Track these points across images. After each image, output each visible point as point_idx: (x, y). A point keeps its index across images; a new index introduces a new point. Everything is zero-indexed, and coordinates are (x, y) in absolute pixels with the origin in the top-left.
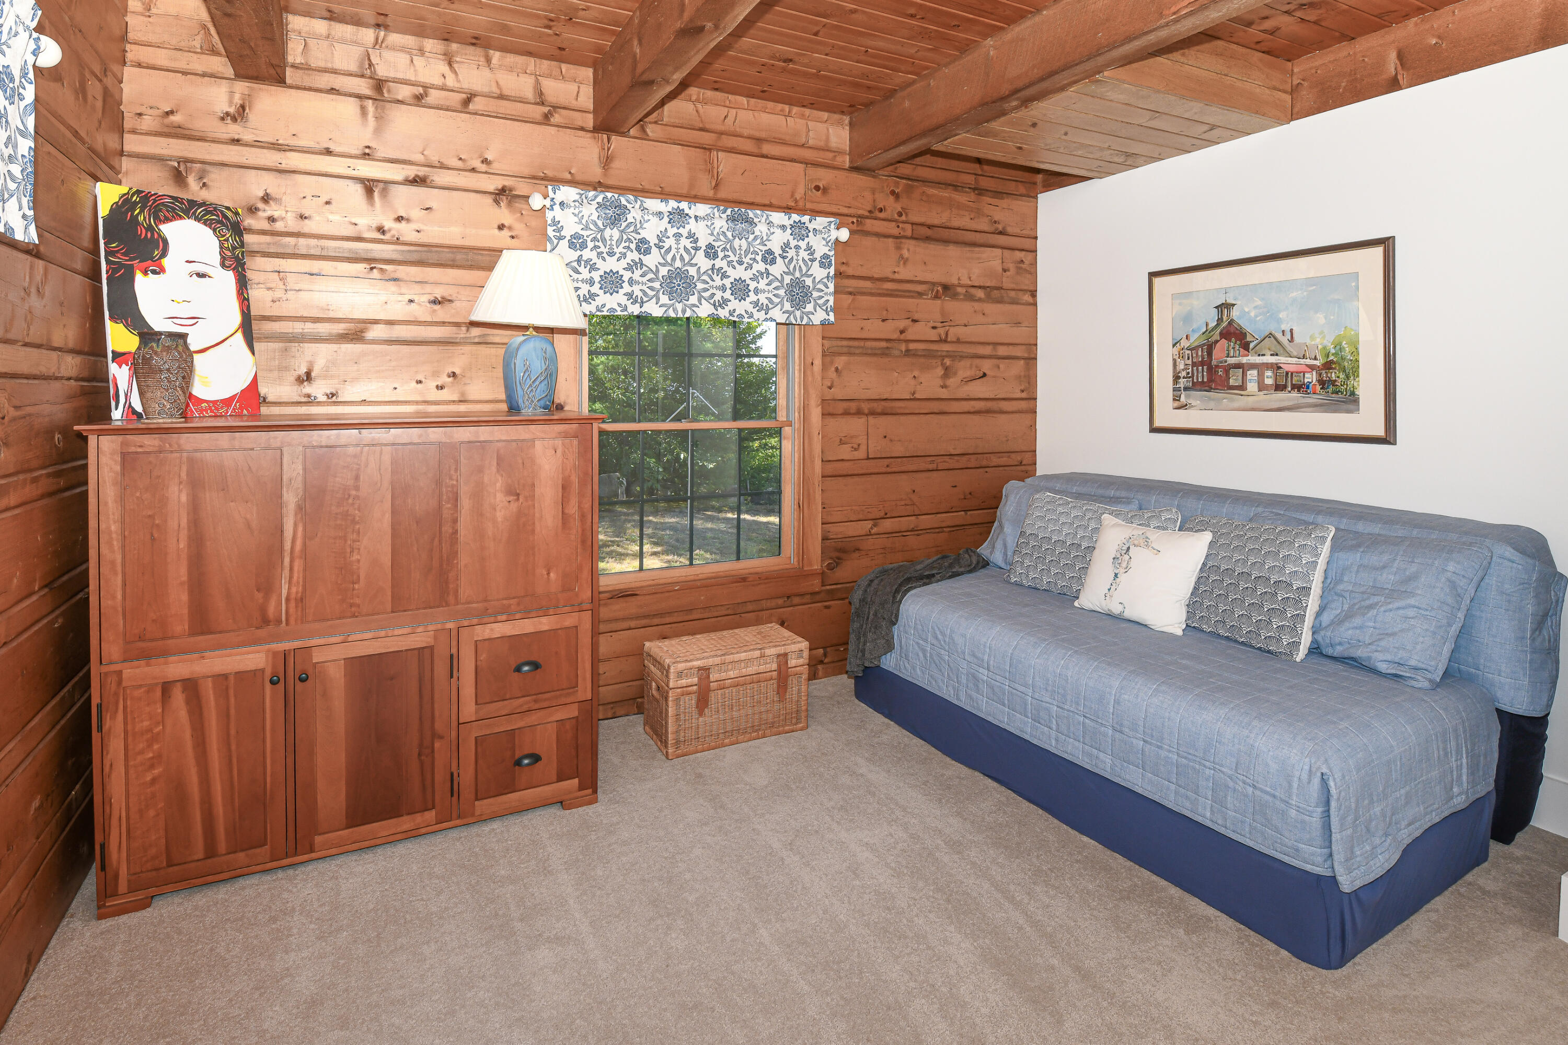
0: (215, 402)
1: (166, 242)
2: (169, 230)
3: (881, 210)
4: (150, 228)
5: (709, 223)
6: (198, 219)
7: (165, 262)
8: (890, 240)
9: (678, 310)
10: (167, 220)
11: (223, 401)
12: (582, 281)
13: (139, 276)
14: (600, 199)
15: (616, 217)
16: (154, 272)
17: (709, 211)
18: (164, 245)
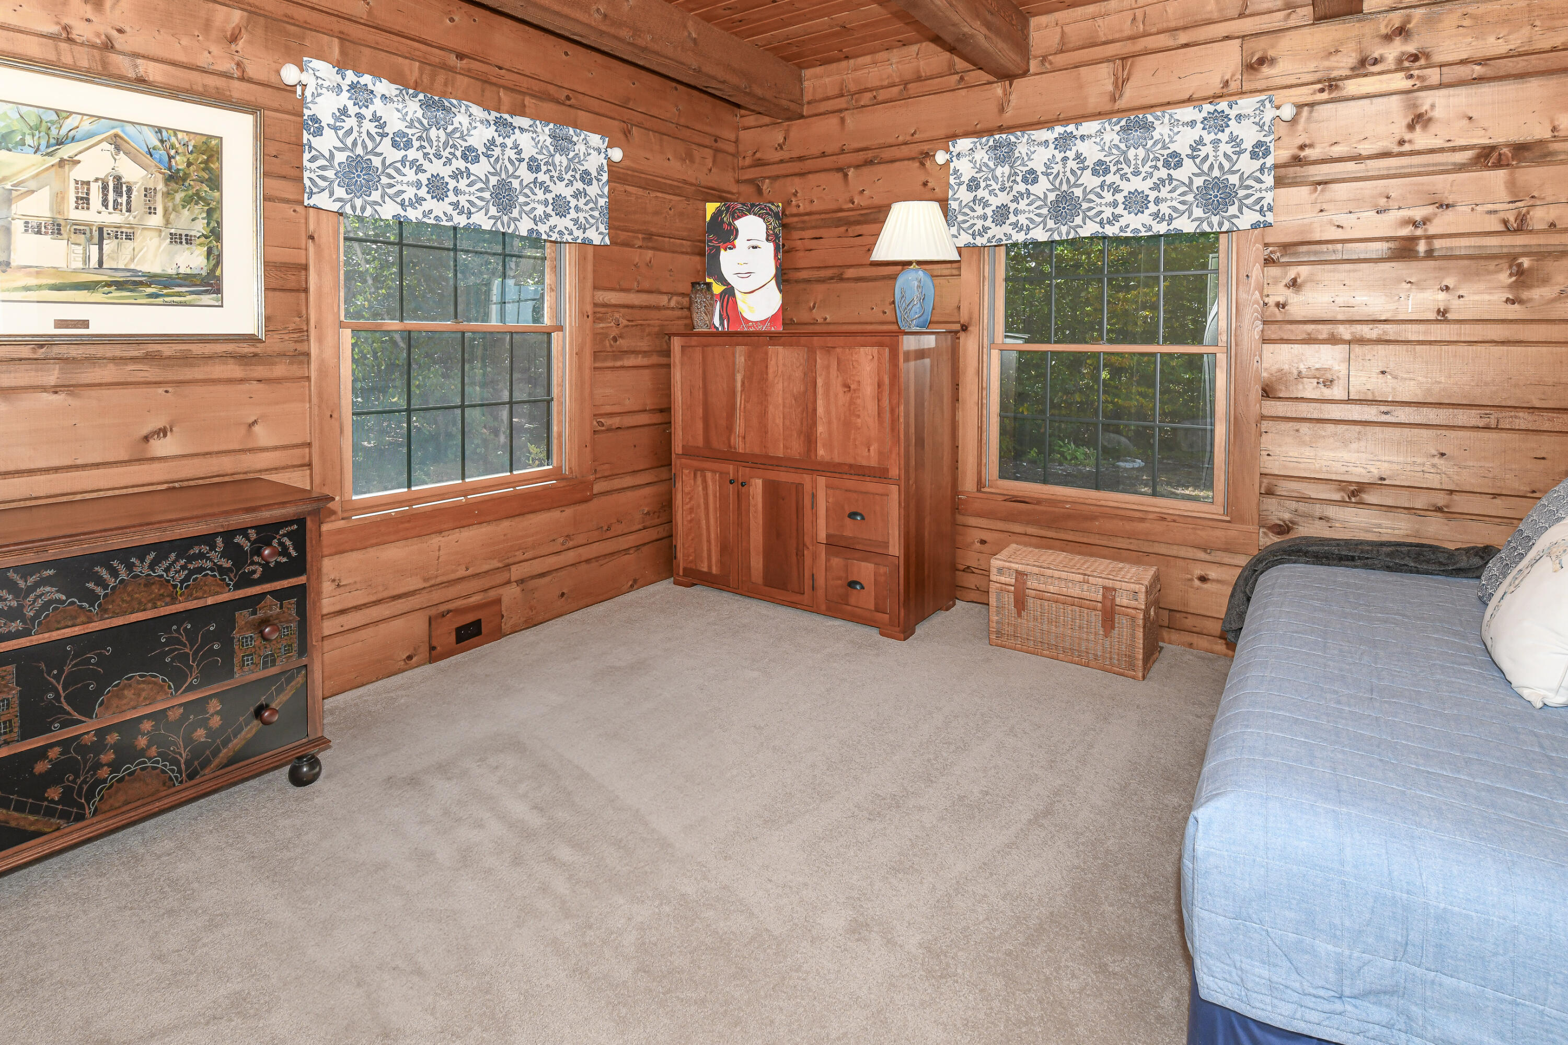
0: (756, 322)
1: (737, 231)
2: (738, 223)
3: (1376, 62)
4: (730, 224)
5: (1098, 140)
6: (755, 214)
7: (736, 242)
8: (1395, 97)
9: (1064, 232)
10: (739, 217)
11: (761, 322)
12: (977, 217)
13: (722, 251)
14: (991, 143)
15: (1004, 154)
16: (730, 249)
17: (1099, 127)
18: (735, 232)
